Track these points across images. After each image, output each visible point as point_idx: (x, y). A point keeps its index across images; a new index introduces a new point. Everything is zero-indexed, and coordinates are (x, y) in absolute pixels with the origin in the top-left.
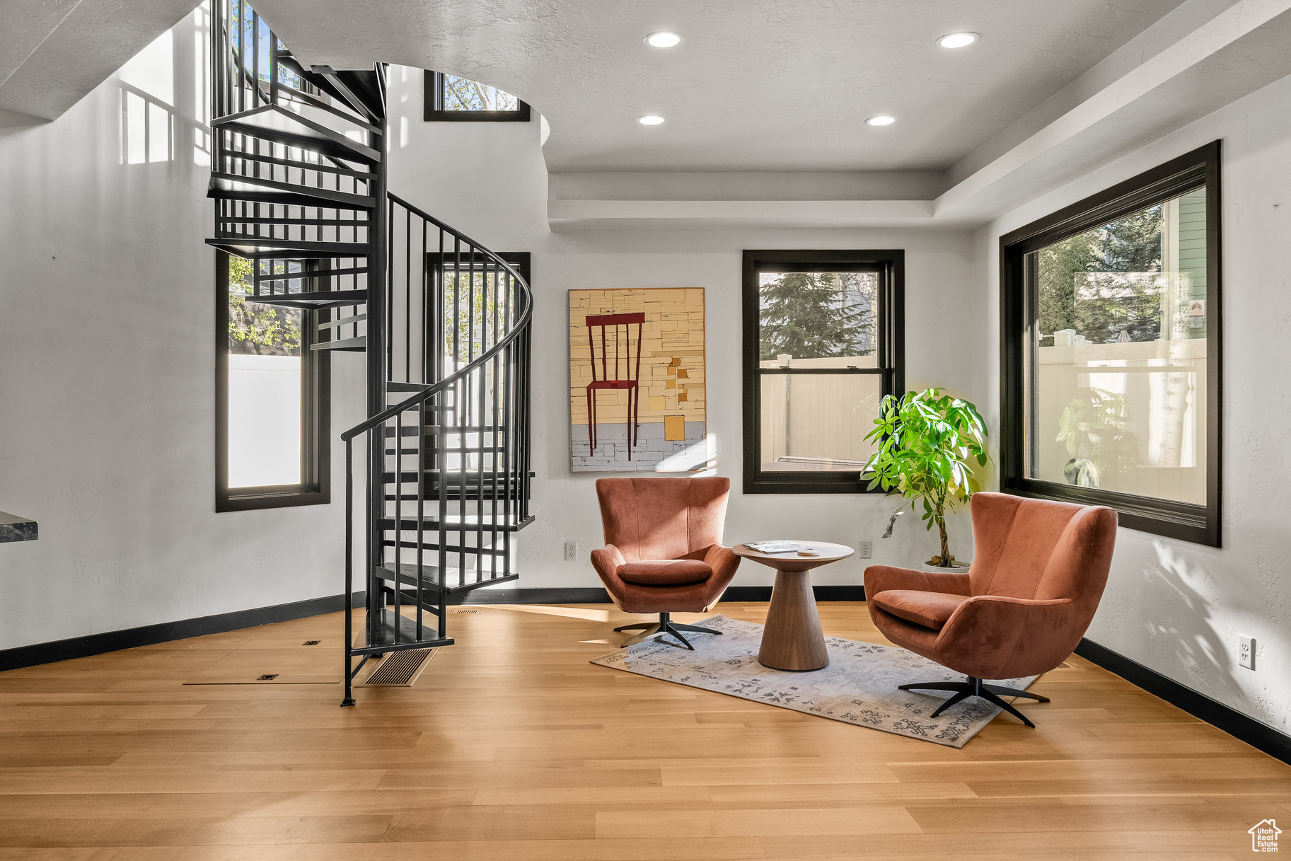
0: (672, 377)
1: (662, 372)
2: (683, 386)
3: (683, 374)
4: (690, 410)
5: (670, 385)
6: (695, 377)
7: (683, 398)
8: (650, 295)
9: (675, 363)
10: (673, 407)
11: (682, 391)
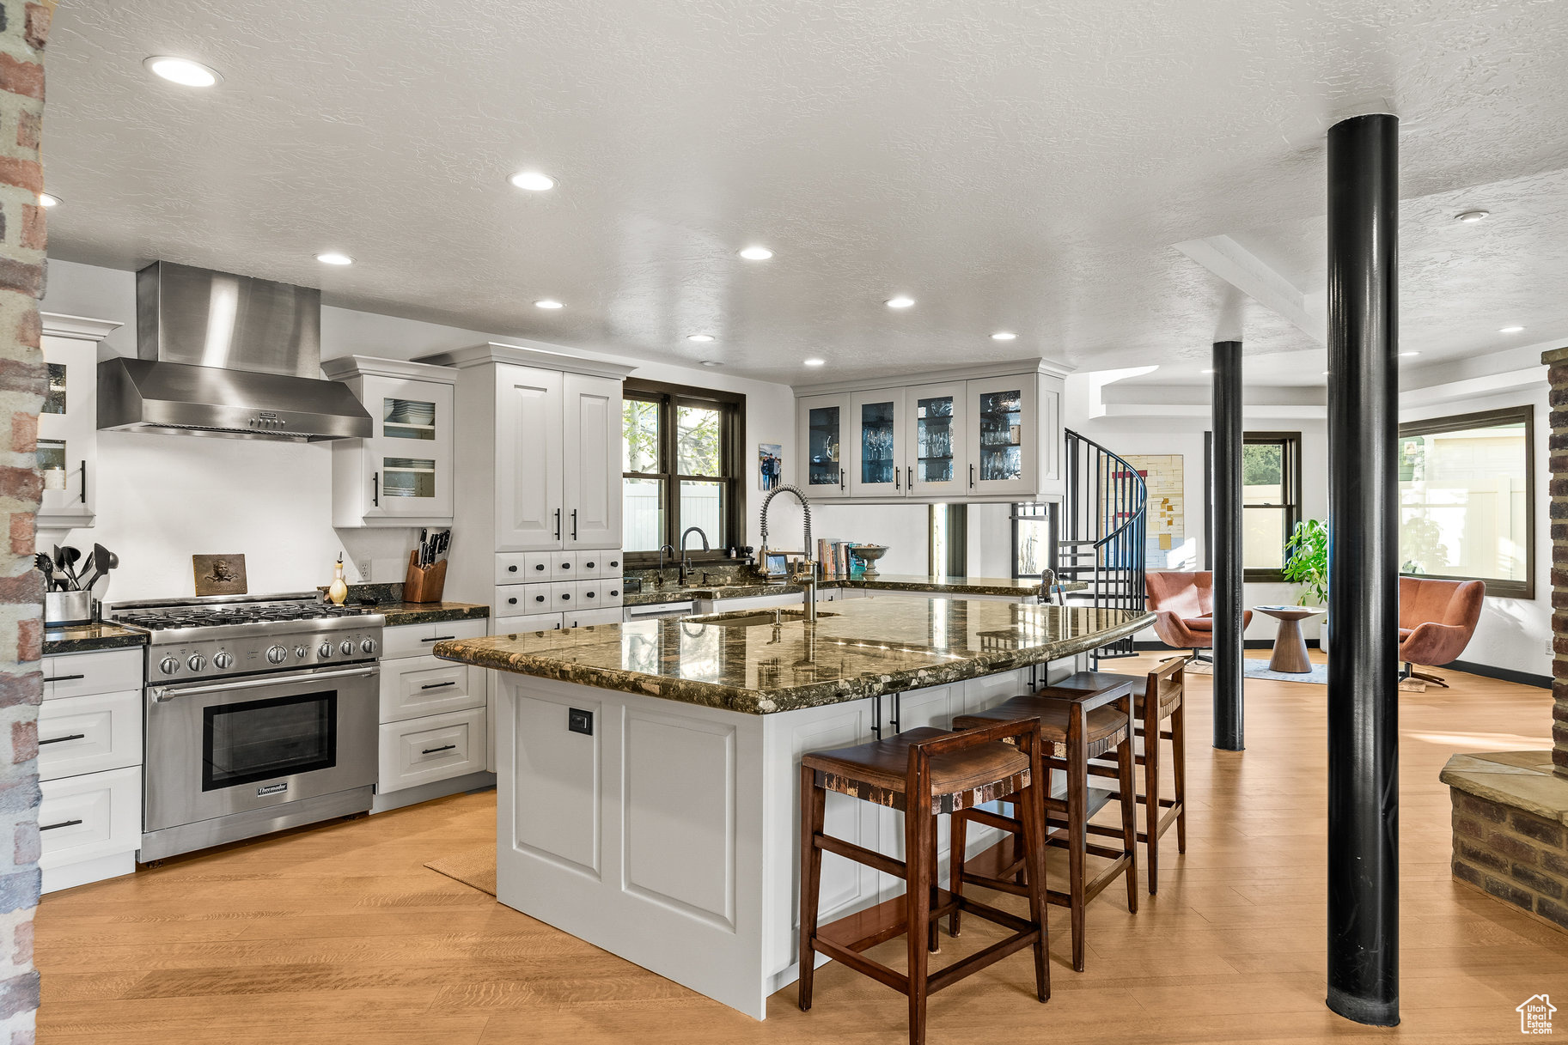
0: (1164, 510)
1: (1158, 507)
2: (1170, 516)
3: (1170, 508)
4: (1173, 530)
5: (1163, 515)
6: (1177, 510)
7: (1170, 523)
8: (1151, 459)
9: (1166, 501)
10: (1165, 529)
11: (1169, 519)
